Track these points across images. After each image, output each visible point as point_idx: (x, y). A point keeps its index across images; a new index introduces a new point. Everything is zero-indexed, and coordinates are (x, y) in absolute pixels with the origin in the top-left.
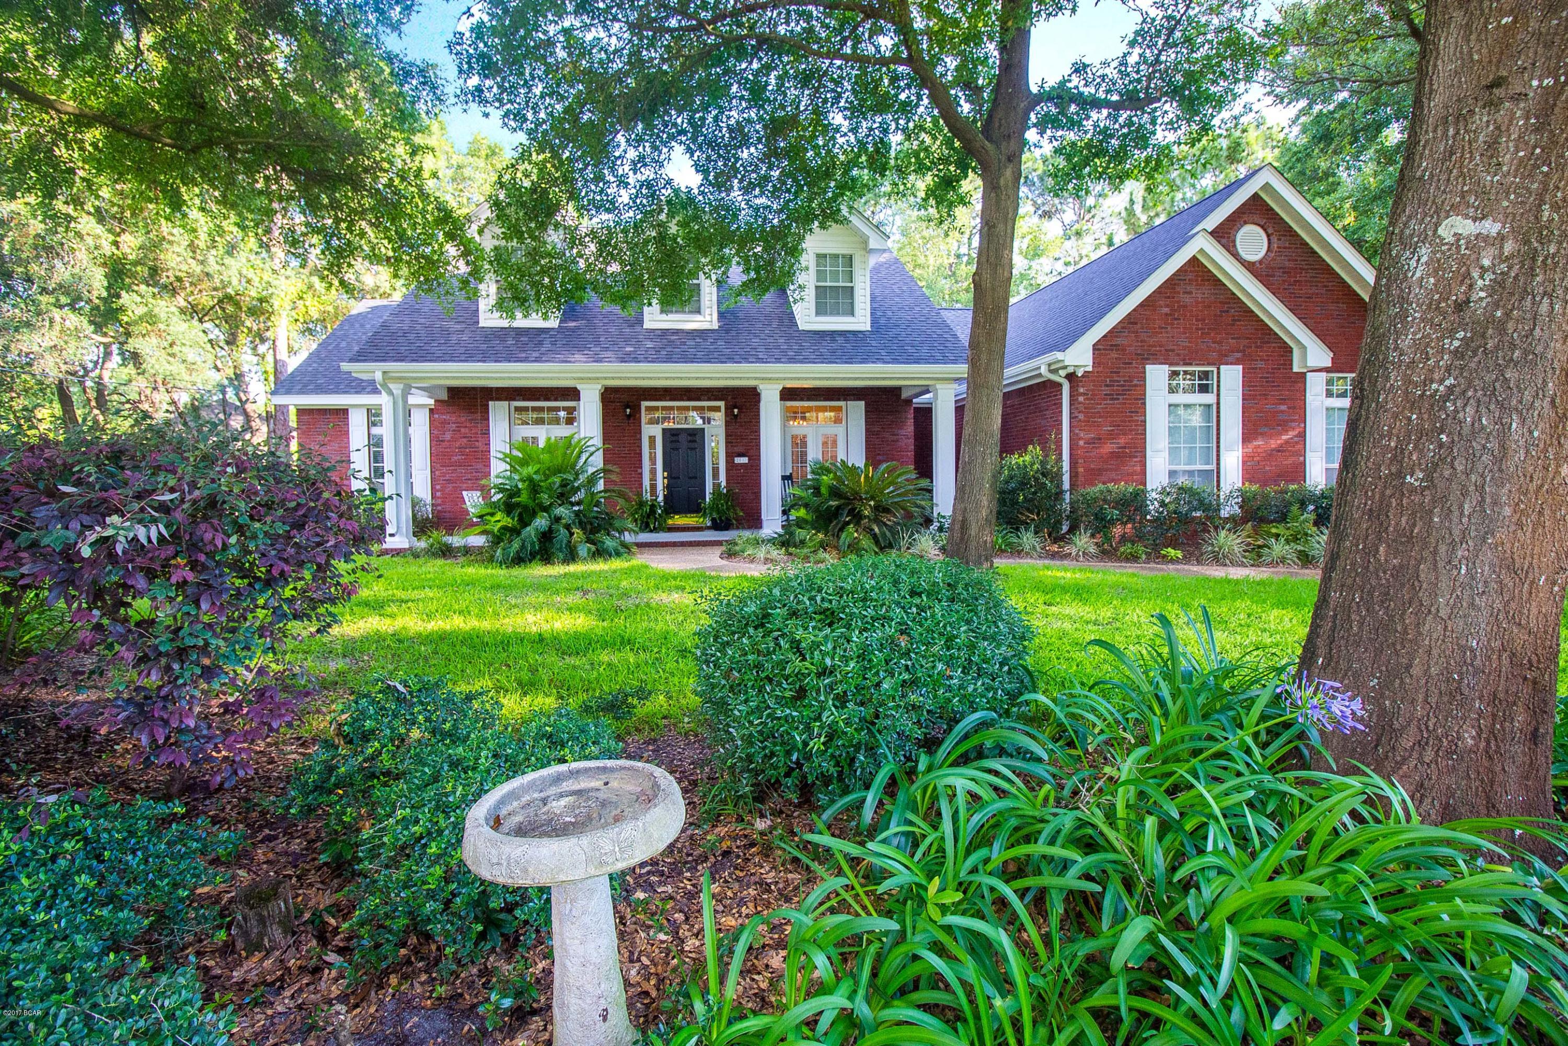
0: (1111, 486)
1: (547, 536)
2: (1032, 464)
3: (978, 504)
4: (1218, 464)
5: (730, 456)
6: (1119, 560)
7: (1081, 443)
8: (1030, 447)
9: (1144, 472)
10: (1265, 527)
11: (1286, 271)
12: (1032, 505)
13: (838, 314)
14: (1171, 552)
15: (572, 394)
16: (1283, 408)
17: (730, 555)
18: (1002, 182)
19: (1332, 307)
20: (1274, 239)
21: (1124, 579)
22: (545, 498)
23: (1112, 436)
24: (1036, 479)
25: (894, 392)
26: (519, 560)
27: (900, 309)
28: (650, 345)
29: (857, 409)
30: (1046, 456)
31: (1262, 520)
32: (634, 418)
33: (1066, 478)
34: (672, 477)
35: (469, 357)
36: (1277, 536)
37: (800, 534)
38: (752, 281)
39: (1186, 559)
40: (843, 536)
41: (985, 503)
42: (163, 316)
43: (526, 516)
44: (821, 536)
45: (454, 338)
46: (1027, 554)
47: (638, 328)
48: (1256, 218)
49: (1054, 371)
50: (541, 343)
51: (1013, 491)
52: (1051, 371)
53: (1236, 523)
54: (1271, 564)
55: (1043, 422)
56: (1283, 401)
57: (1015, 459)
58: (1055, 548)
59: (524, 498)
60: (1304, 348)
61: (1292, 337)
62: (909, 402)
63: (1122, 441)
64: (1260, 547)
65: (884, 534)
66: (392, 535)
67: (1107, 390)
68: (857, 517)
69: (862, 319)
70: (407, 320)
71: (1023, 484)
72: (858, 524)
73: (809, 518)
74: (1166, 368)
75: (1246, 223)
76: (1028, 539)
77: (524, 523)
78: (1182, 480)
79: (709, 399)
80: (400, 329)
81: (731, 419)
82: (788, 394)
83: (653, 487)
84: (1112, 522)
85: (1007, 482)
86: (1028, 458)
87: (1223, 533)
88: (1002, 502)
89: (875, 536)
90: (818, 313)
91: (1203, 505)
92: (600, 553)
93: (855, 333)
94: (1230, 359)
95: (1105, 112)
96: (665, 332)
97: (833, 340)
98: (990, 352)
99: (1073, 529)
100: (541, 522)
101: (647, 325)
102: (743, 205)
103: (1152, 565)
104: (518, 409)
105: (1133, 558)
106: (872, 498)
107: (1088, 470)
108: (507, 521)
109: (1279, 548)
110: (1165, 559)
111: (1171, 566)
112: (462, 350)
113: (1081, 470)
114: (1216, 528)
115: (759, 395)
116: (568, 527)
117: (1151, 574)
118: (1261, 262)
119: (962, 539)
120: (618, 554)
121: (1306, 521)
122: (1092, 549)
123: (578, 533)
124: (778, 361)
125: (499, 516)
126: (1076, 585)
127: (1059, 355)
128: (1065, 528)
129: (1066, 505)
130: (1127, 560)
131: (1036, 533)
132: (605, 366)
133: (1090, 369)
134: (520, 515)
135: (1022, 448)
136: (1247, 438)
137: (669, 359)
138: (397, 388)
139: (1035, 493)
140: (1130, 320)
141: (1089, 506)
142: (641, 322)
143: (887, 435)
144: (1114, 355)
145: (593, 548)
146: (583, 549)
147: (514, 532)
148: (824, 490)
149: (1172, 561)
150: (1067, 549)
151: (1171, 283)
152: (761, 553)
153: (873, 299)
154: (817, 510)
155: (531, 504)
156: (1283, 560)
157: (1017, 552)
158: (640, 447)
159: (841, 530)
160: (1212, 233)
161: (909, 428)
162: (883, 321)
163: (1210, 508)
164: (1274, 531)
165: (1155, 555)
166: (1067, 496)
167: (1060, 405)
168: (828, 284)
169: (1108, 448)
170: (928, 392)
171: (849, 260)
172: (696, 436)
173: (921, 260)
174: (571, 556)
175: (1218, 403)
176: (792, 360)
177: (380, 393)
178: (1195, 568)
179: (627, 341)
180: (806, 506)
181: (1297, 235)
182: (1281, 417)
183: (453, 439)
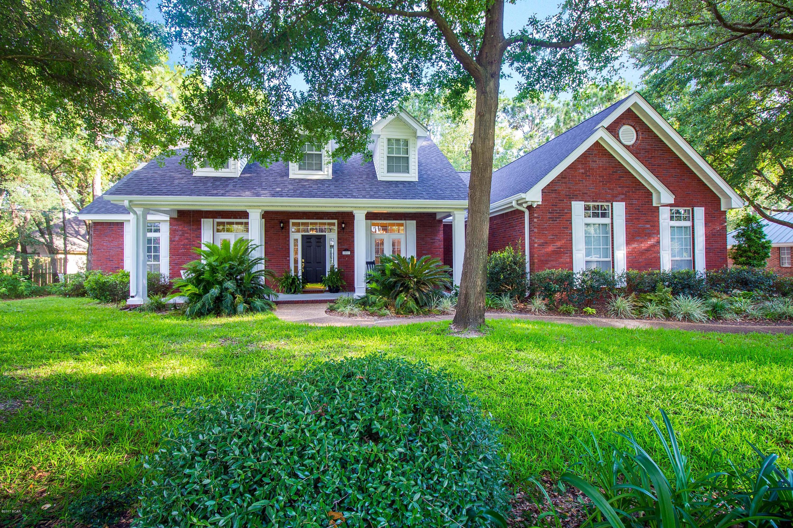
0: (553, 270)
1: (219, 299)
2: (508, 258)
3: (475, 283)
4: (613, 258)
5: (340, 251)
6: (559, 314)
7: (536, 245)
8: (507, 248)
9: (571, 262)
10: (643, 295)
11: (647, 151)
12: (507, 281)
13: (400, 172)
14: (590, 310)
15: (245, 215)
16: (648, 226)
17: (331, 310)
18: (488, 89)
19: (672, 171)
20: (640, 133)
21: (565, 329)
22: (220, 276)
23: (553, 241)
24: (511, 266)
25: (433, 215)
26: (200, 314)
27: (435, 170)
28: (291, 187)
29: (412, 224)
30: (516, 253)
31: (641, 291)
32: (286, 229)
33: (528, 266)
34: (307, 261)
35: (183, 193)
36: (651, 301)
37: (373, 298)
38: (341, 148)
39: (599, 314)
40: (398, 299)
41: (479, 283)
42: (23, 170)
43: (207, 287)
44: (385, 299)
45: (176, 182)
46: (506, 310)
47: (285, 178)
48: (630, 121)
49: (520, 205)
50: (227, 185)
51: (498, 273)
52: (518, 204)
53: (626, 292)
54: (649, 318)
55: (514, 233)
56: (647, 222)
57: (498, 255)
58: (522, 306)
59: (206, 276)
60: (659, 193)
61: (652, 187)
62: (440, 221)
63: (559, 244)
64: (640, 307)
65: (422, 299)
66: (133, 297)
67: (549, 215)
68: (406, 289)
69: (413, 175)
70: (151, 172)
71: (503, 269)
72: (407, 292)
73: (378, 288)
74: (583, 203)
75: (624, 124)
76: (506, 301)
77: (206, 290)
78: (593, 267)
79: (328, 219)
80: (145, 176)
81: (341, 231)
82: (370, 216)
83: (296, 268)
84: (555, 292)
85: (494, 268)
86: (505, 254)
87: (619, 299)
88: (491, 279)
89: (416, 299)
90: (388, 172)
91: (606, 282)
92: (251, 309)
93: (409, 182)
94: (619, 199)
95: (548, 50)
96: (301, 180)
97: (397, 186)
98: (482, 191)
99: (532, 295)
100: (215, 291)
101: (291, 176)
102: (335, 103)
103: (579, 318)
104: (219, 224)
105: (567, 313)
106: (415, 277)
107: (540, 261)
108: (196, 290)
109: (652, 308)
110: (586, 314)
111: (590, 319)
112: (179, 189)
113: (536, 261)
114: (615, 296)
115: (354, 216)
116: (233, 294)
117: (579, 325)
118: (633, 145)
119: (466, 304)
120: (263, 310)
121: (666, 292)
122: (544, 308)
123: (239, 297)
124: (364, 197)
125: (190, 287)
126: (535, 335)
127: (523, 195)
128: (527, 294)
129: (528, 282)
130: (564, 314)
131: (511, 297)
132: (262, 199)
133: (540, 203)
134: (205, 286)
135: (502, 248)
136: (628, 242)
137: (301, 195)
138: (139, 211)
139: (510, 274)
140: (562, 176)
141: (541, 282)
142: (287, 175)
143: (429, 239)
144: (554, 195)
145: (247, 306)
146: (241, 307)
147: (199, 296)
148: (387, 272)
149: (590, 315)
150: (529, 307)
151: (584, 156)
152: (348, 310)
153: (420, 165)
154: (383, 284)
155: (211, 279)
156: (655, 315)
157: (500, 309)
158: (289, 245)
159: (397, 295)
160: (607, 129)
161: (441, 236)
162: (425, 176)
163: (611, 284)
164: (648, 297)
165: (581, 312)
166: (528, 276)
167: (523, 223)
168: (394, 155)
169: (550, 248)
170: (450, 216)
171: (406, 143)
172: (321, 240)
173: (451, 148)
174: (233, 312)
175: (612, 223)
176: (372, 197)
177: (129, 213)
178: (604, 320)
179: (278, 185)
180: (377, 281)
181: (653, 131)
182: (647, 231)
183: (180, 240)
